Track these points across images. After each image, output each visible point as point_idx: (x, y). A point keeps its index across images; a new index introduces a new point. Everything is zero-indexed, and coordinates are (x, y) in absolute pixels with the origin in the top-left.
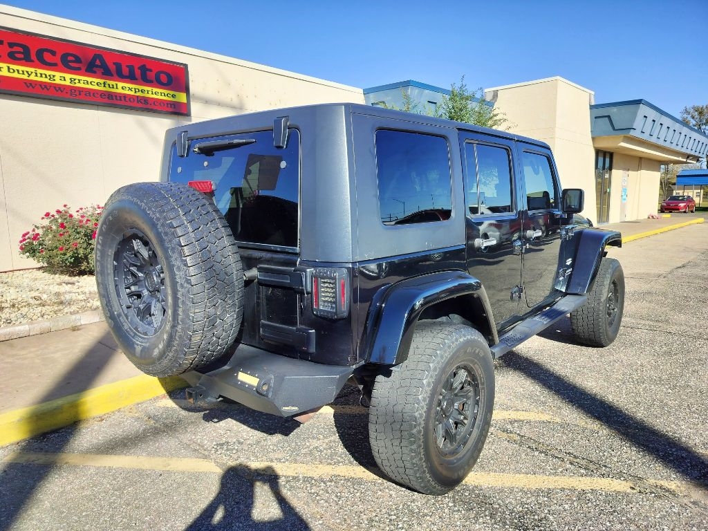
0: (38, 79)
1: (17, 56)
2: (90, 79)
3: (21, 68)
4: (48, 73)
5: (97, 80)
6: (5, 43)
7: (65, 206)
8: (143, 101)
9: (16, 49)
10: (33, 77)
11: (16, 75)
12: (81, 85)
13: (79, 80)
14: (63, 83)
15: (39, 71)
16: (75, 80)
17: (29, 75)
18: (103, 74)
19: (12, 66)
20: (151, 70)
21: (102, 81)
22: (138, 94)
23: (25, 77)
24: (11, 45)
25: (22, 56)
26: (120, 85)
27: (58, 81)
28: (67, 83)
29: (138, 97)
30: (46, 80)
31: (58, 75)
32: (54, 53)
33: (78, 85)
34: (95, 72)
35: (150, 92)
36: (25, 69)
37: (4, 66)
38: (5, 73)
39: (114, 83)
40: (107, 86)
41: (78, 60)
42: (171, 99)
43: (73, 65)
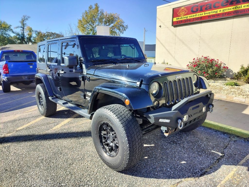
1: (207, 8)
2: (230, 8)
3: (208, 12)
4: (215, 10)
5: (233, 7)
6: (205, 6)
10: (211, 14)
11: (206, 15)
12: (227, 11)
13: (226, 9)
14: (220, 12)
15: (213, 11)
16: (224, 10)
17: (210, 13)
18: (236, 3)
19: (206, 12)
21: (235, 7)
26: (243, 5)
27: (218, 12)
28: (222, 12)
30: (215, 13)
31: (219, 10)
32: (219, 3)
33: (225, 11)
34: (233, 4)
37: (203, 13)
38: (204, 15)
39: (240, 6)
40: (237, 8)
41: (227, 2)
43: (225, 4)
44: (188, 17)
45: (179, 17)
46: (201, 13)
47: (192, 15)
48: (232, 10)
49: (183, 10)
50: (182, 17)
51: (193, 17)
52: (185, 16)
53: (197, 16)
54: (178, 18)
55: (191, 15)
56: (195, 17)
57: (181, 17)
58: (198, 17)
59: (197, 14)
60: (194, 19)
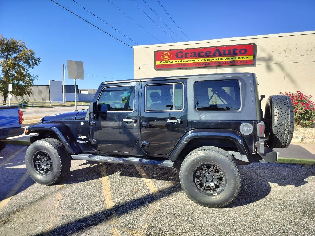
0: (198, 62)
1: (193, 56)
2: (213, 58)
3: (193, 60)
4: (201, 59)
5: (216, 58)
6: (190, 53)
8: (232, 62)
9: (192, 54)
10: (196, 62)
11: (192, 62)
12: (211, 61)
13: (210, 59)
15: (198, 59)
18: (218, 55)
19: (191, 60)
20: (237, 50)
21: (218, 58)
22: (231, 60)
23: (194, 62)
24: (191, 53)
25: (194, 56)
26: (224, 58)
27: (203, 61)
28: (206, 61)
29: (231, 61)
30: (200, 62)
31: (203, 59)
32: (203, 52)
33: (209, 61)
35: (236, 58)
36: (194, 59)
37: (189, 60)
38: (189, 62)
39: (222, 58)
41: (210, 53)
42: (246, 59)
43: (208, 55)
44: (173, 62)
45: (163, 61)
46: (187, 60)
47: (178, 60)
48: (216, 61)
49: (166, 54)
50: (166, 61)
51: (178, 63)
52: (169, 61)
53: (183, 62)
54: (161, 61)
55: (176, 61)
56: (180, 63)
57: (164, 61)
58: (184, 64)
59: (183, 60)
60: (179, 64)
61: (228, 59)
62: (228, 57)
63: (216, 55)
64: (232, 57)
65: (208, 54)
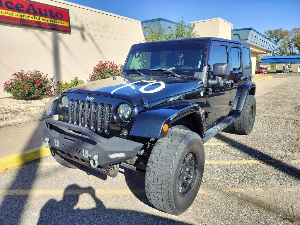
0: (6, 15)
2: (28, 15)
4: (10, 12)
5: (31, 16)
7: (22, 71)
8: (51, 26)
10: (4, 14)
12: (25, 18)
14: (16, 17)
15: (7, 11)
16: (22, 15)
17: (2, 13)
18: (33, 13)
21: (33, 16)
26: (41, 18)
27: (14, 16)
28: (18, 17)
29: (48, 23)
30: (10, 15)
31: (14, 13)
32: (12, 4)
33: (23, 18)
35: (54, 22)
36: (0, 10)
39: (38, 17)
40: (35, 18)
41: (23, 7)
42: (63, 25)
43: (21, 9)
48: (31, 19)
61: (45, 20)
62: (46, 19)
63: (30, 12)
64: (50, 19)
65: (20, 7)
